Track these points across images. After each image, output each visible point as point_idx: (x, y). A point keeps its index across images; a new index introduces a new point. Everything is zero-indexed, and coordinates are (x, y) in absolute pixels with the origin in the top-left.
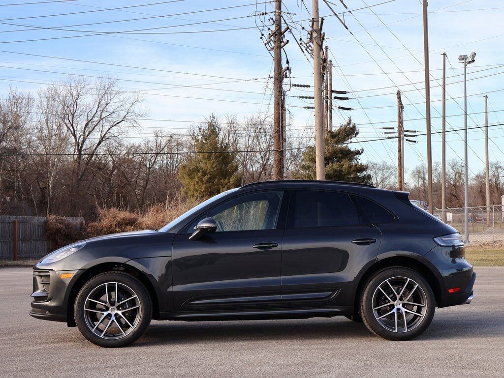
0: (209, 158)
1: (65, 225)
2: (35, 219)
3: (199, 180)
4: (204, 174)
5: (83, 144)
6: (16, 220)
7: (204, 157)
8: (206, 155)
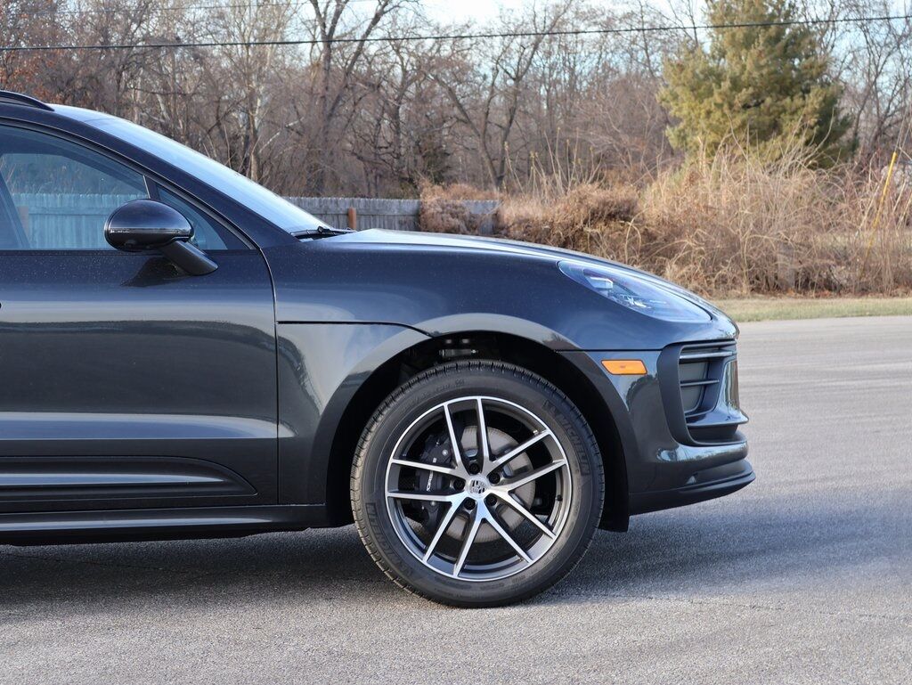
0: (748, 42)
1: (464, 218)
2: (394, 207)
3: (723, 100)
4: (736, 85)
5: (335, 22)
6: (354, 209)
7: (733, 42)
8: (740, 34)
